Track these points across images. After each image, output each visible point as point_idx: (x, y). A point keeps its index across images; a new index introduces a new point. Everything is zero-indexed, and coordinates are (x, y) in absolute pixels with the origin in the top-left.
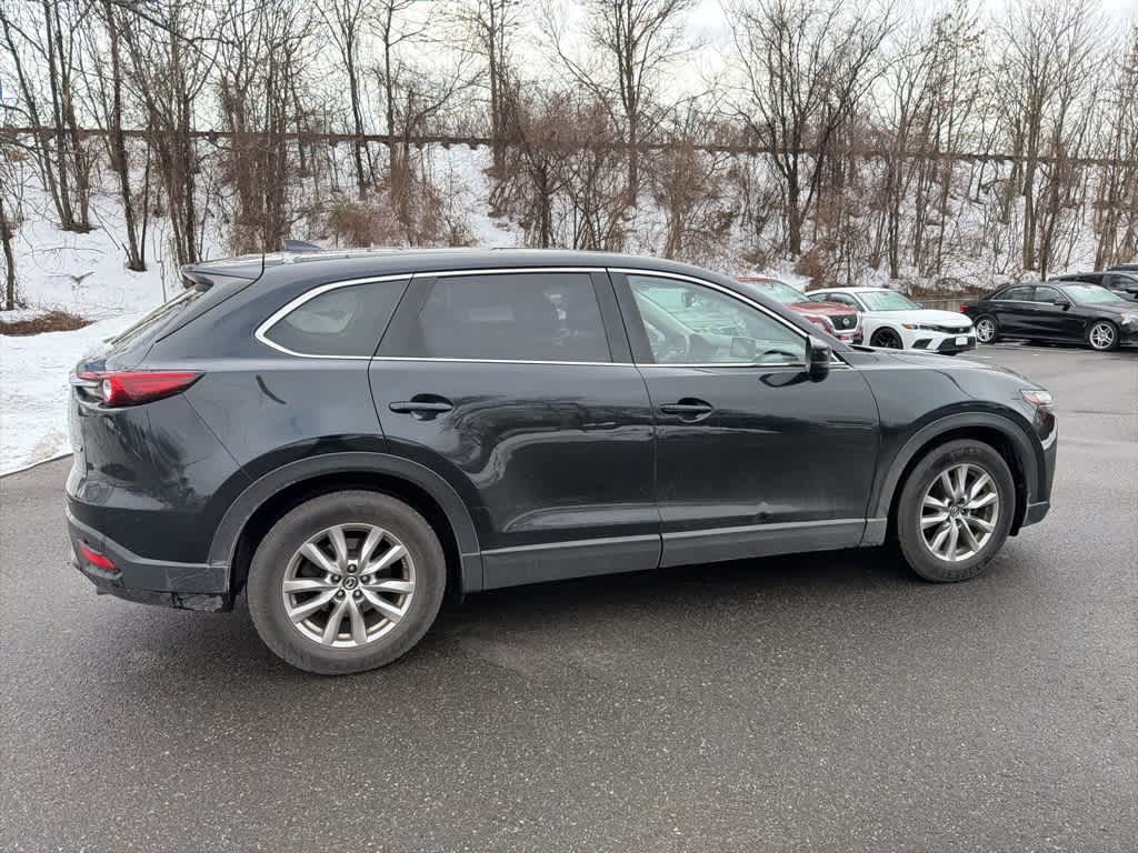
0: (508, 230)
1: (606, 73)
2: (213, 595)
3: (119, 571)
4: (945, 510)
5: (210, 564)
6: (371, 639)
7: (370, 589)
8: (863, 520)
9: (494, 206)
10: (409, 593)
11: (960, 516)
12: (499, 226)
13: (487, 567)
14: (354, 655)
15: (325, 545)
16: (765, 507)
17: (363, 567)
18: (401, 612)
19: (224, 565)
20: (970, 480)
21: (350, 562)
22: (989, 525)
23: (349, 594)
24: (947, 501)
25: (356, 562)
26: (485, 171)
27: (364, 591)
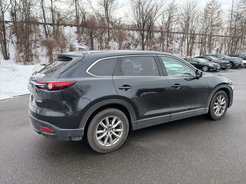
0: (82, 46)
1: (102, 12)
2: (79, 137)
3: (55, 132)
4: (217, 105)
5: (79, 129)
6: (114, 143)
7: (114, 131)
8: (205, 108)
9: (78, 40)
10: (121, 132)
11: (219, 106)
12: (80, 45)
13: (138, 124)
14: (111, 148)
15: (104, 122)
16: (189, 107)
17: (112, 126)
18: (120, 136)
19: (83, 129)
20: (221, 99)
21: (110, 125)
22: (224, 108)
23: (109, 133)
24: (218, 103)
25: (111, 125)
26: (75, 32)
27: (112, 132)
